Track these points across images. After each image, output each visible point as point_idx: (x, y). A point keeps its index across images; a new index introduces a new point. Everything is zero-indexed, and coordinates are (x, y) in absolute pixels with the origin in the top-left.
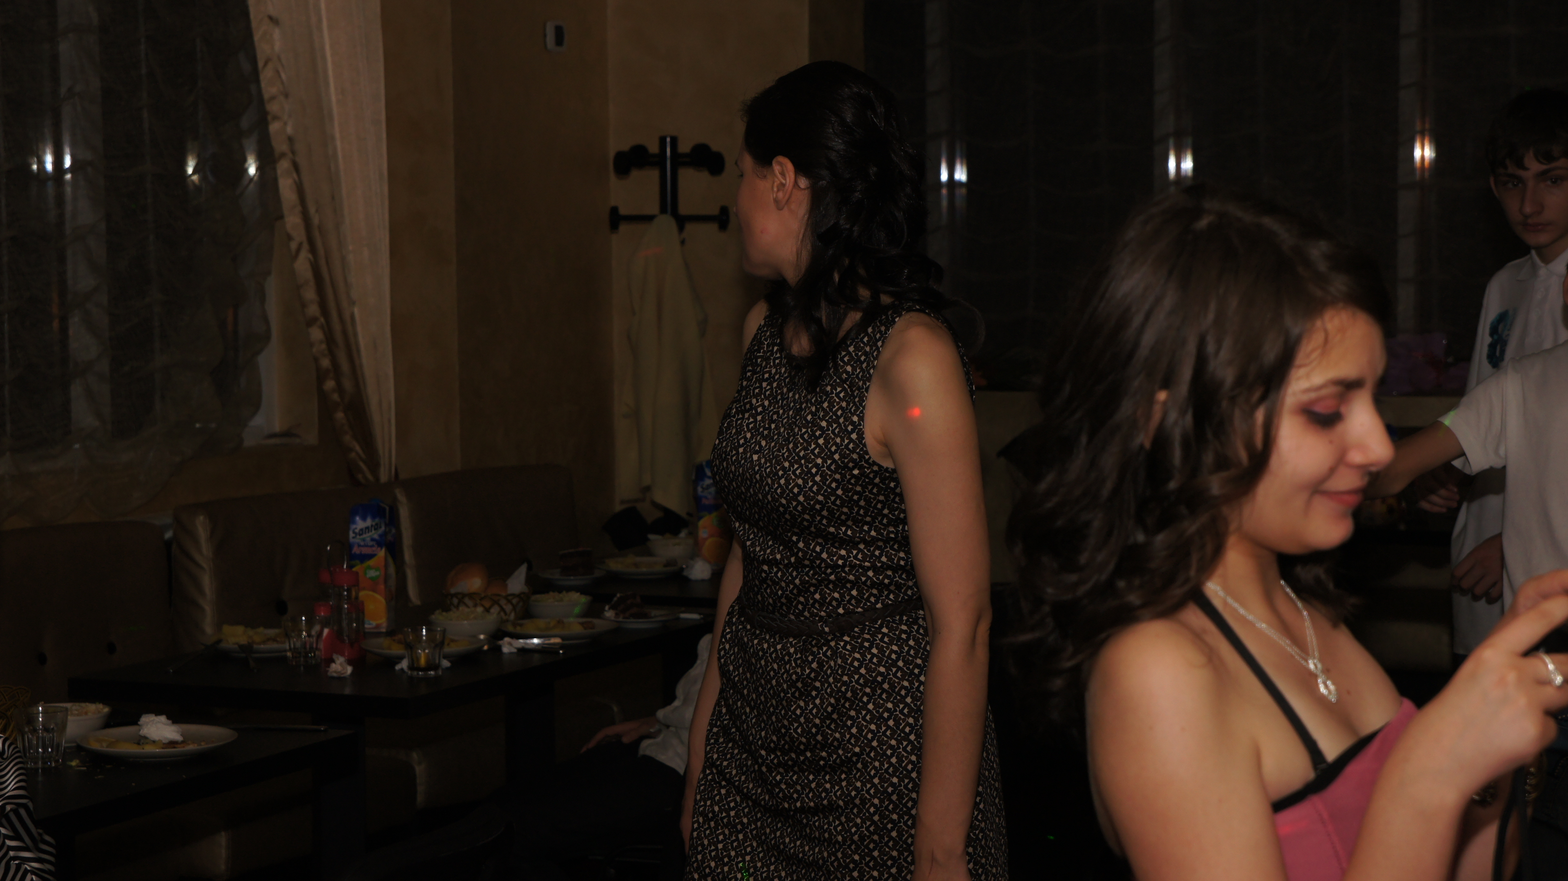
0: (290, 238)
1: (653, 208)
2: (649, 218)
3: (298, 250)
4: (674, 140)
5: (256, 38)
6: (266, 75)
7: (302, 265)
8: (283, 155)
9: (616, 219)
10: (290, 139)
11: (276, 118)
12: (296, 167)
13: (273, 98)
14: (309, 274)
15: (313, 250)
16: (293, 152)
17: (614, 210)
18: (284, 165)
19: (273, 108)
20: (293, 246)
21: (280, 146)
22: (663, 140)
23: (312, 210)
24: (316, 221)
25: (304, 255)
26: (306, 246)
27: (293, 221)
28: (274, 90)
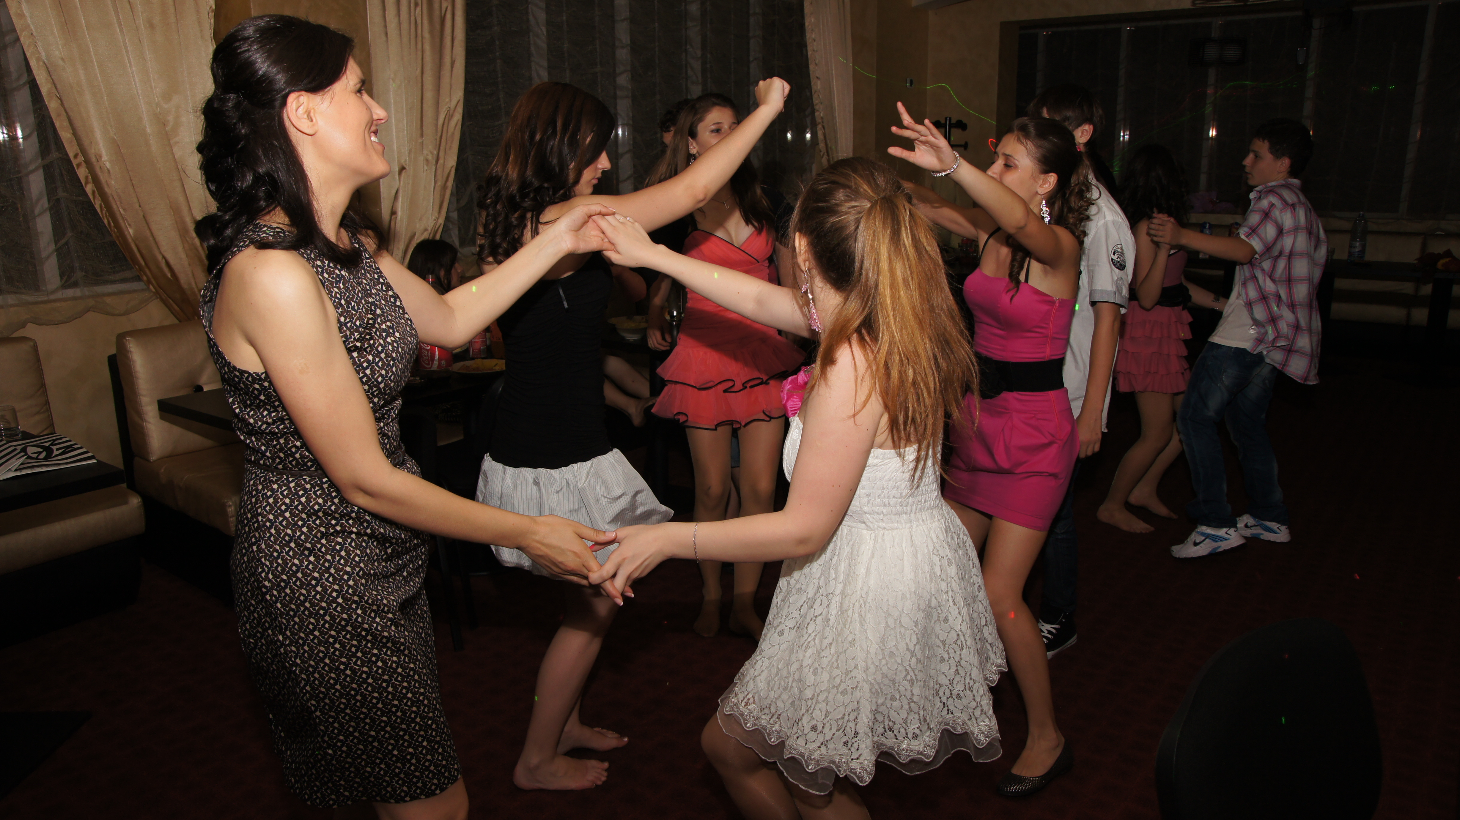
0: (821, 151)
5: (812, 84)
6: (815, 96)
8: (819, 123)
10: (822, 118)
11: (818, 111)
12: (823, 127)
13: (817, 104)
15: (828, 155)
18: (819, 127)
19: (817, 107)
20: (822, 154)
21: (818, 120)
22: (946, 119)
23: (828, 142)
24: (829, 146)
25: (825, 157)
26: (826, 154)
27: (822, 145)
28: (817, 102)
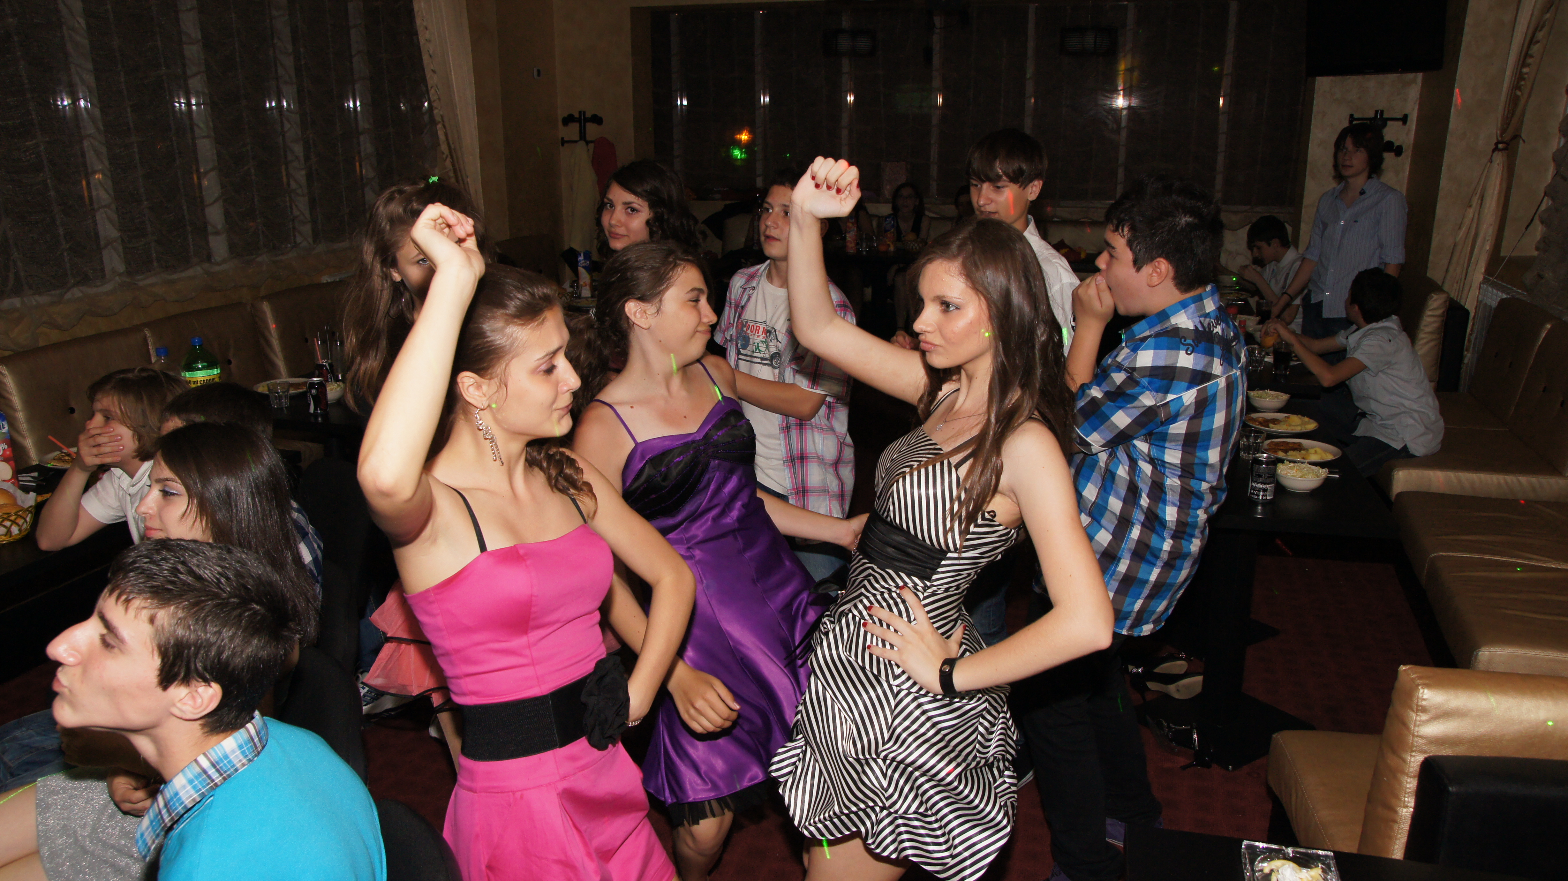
1: (577, 138)
2: (576, 142)
3: (447, 158)
4: (584, 113)
6: (432, 92)
7: (448, 163)
9: (563, 142)
14: (451, 167)
16: (443, 121)
17: (562, 139)
22: (580, 112)
26: (449, 156)
28: (435, 98)
